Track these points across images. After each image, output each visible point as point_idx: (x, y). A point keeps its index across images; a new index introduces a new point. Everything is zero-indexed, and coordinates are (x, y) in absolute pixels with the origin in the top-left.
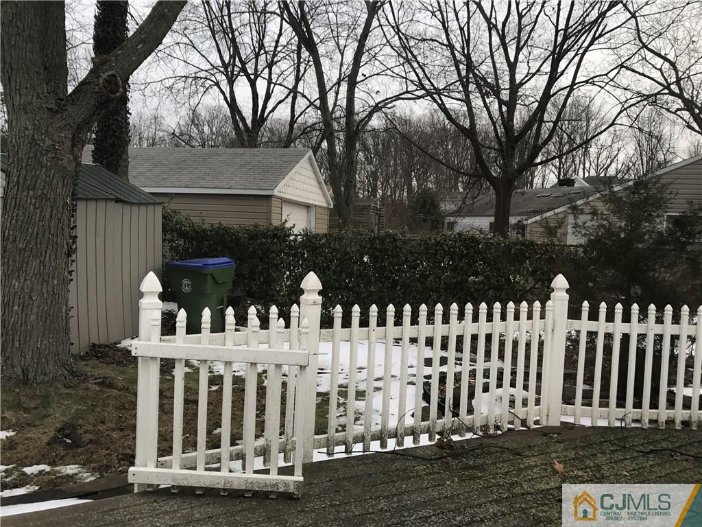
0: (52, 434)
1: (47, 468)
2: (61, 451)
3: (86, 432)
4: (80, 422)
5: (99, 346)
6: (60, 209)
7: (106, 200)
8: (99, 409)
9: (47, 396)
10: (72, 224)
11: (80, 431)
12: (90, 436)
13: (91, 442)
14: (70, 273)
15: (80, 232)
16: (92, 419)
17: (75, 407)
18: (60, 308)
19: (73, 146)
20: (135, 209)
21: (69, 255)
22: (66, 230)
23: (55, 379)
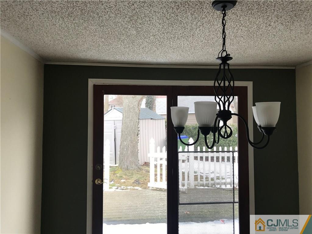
0: (133, 181)
1: (133, 187)
2: (136, 185)
3: (141, 181)
4: (140, 179)
5: (147, 163)
6: (135, 123)
7: (148, 119)
8: (145, 177)
9: (132, 173)
10: (138, 127)
11: (140, 181)
12: (142, 182)
13: (142, 183)
14: (138, 140)
15: (141, 129)
16: (143, 179)
17: (139, 176)
18: (136, 150)
19: (138, 106)
20: (157, 121)
21: (138, 135)
22: (137, 128)
23: (134, 169)
